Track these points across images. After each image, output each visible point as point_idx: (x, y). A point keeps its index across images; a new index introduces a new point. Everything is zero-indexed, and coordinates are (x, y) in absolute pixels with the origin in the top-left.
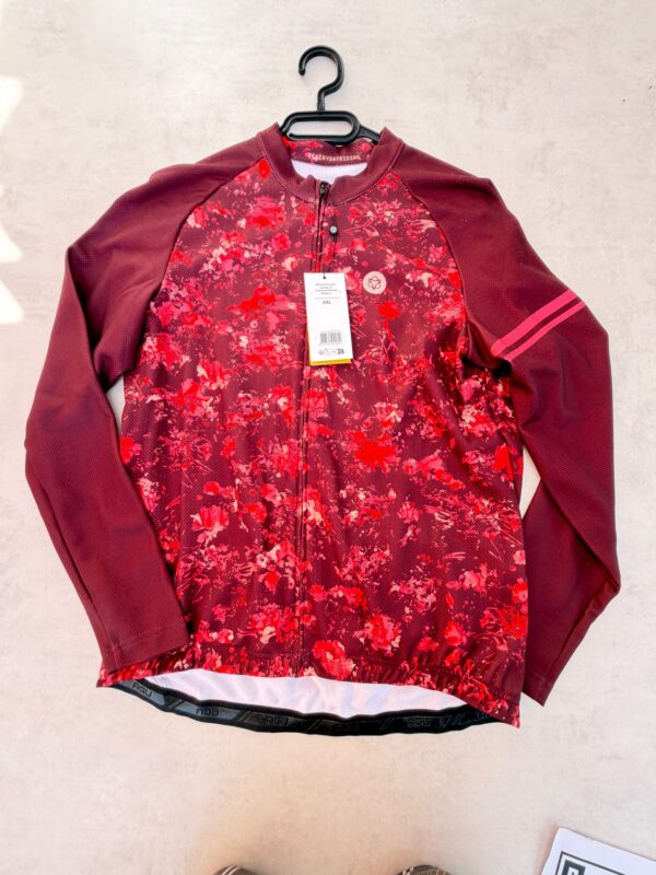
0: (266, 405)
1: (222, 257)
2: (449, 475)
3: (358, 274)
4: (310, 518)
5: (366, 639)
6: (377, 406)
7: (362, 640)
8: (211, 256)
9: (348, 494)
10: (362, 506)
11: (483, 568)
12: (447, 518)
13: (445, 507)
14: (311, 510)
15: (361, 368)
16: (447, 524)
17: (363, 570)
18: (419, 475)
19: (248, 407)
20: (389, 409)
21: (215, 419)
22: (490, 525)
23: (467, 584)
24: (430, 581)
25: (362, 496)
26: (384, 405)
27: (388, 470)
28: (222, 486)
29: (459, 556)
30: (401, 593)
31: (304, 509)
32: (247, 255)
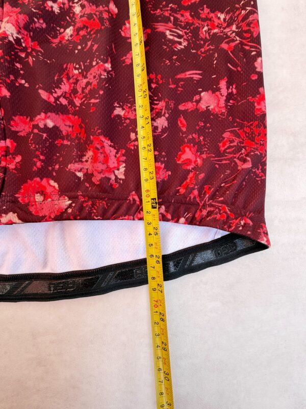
7: (80, 174)
9: (61, 8)
10: (78, 20)
11: (223, 84)
12: (180, 36)
13: (176, 23)
16: (180, 43)
17: (80, 90)
23: (203, 105)
25: (77, 9)
29: (194, 75)
30: (126, 119)
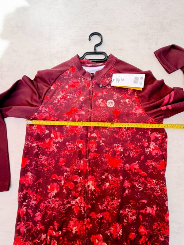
0: (75, 146)
1: (60, 98)
2: (141, 170)
3: (105, 101)
4: (90, 188)
5: (111, 234)
6: (114, 145)
7: (109, 234)
8: (57, 98)
9: (105, 176)
10: (110, 181)
11: (154, 207)
12: (140, 186)
13: (140, 182)
14: (90, 185)
15: (108, 132)
16: (141, 189)
17: (110, 204)
18: (130, 170)
19: (69, 147)
20: (118, 147)
21: (56, 152)
22: (156, 190)
23: (148, 211)
24: (134, 211)
25: (110, 177)
26: (117, 145)
27: (119, 168)
28: (57, 176)
29: (145, 201)
30: (123, 214)
31: (88, 184)
32: (68, 97)
